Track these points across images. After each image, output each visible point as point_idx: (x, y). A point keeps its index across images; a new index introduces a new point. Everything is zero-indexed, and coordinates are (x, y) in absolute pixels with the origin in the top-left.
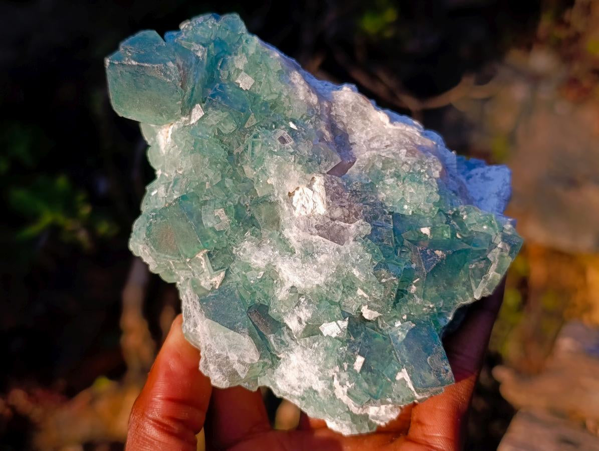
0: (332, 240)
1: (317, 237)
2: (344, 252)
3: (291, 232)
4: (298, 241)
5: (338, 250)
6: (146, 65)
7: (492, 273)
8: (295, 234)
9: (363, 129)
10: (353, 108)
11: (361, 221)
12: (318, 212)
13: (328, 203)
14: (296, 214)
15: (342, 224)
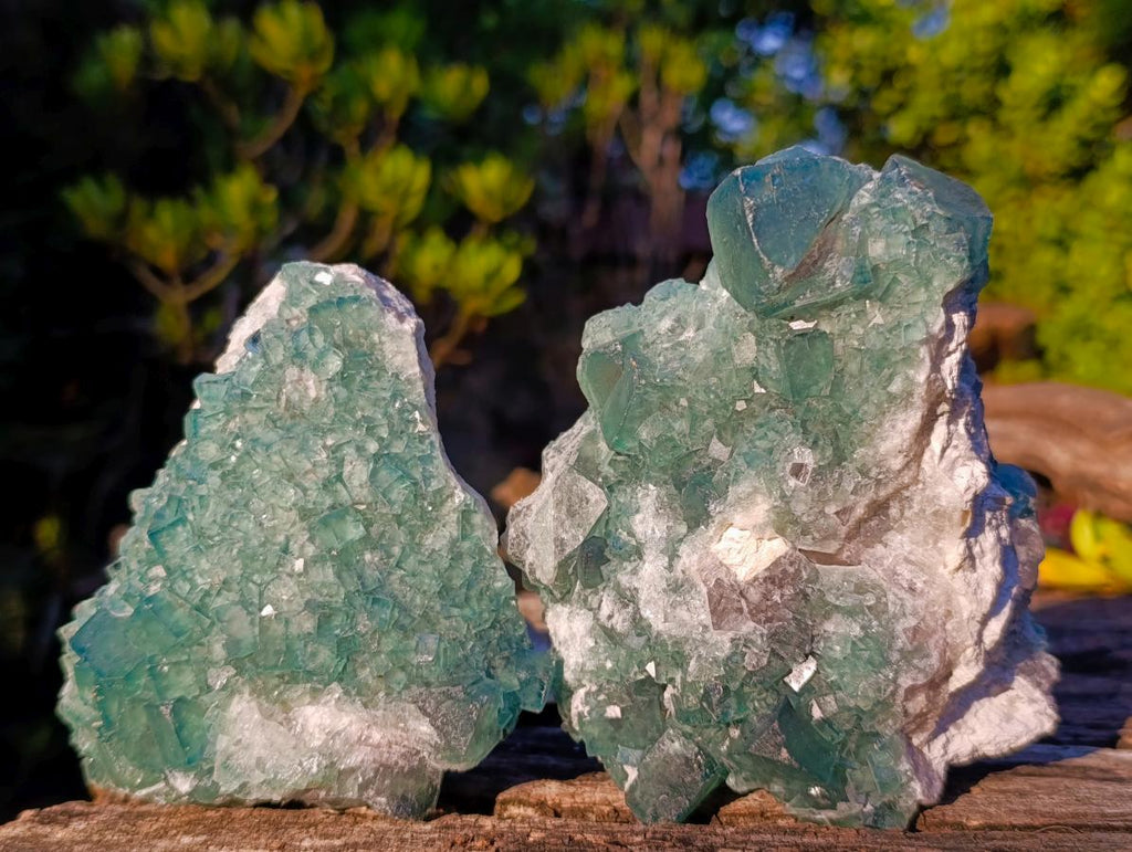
0: (713, 612)
1: (705, 590)
2: (707, 636)
3: (688, 555)
4: (683, 572)
5: (705, 627)
6: (755, 240)
7: (823, 817)
8: (687, 562)
9: (917, 543)
10: (935, 513)
11: (765, 632)
12: (738, 572)
13: (756, 579)
14: (715, 547)
15: (746, 609)
